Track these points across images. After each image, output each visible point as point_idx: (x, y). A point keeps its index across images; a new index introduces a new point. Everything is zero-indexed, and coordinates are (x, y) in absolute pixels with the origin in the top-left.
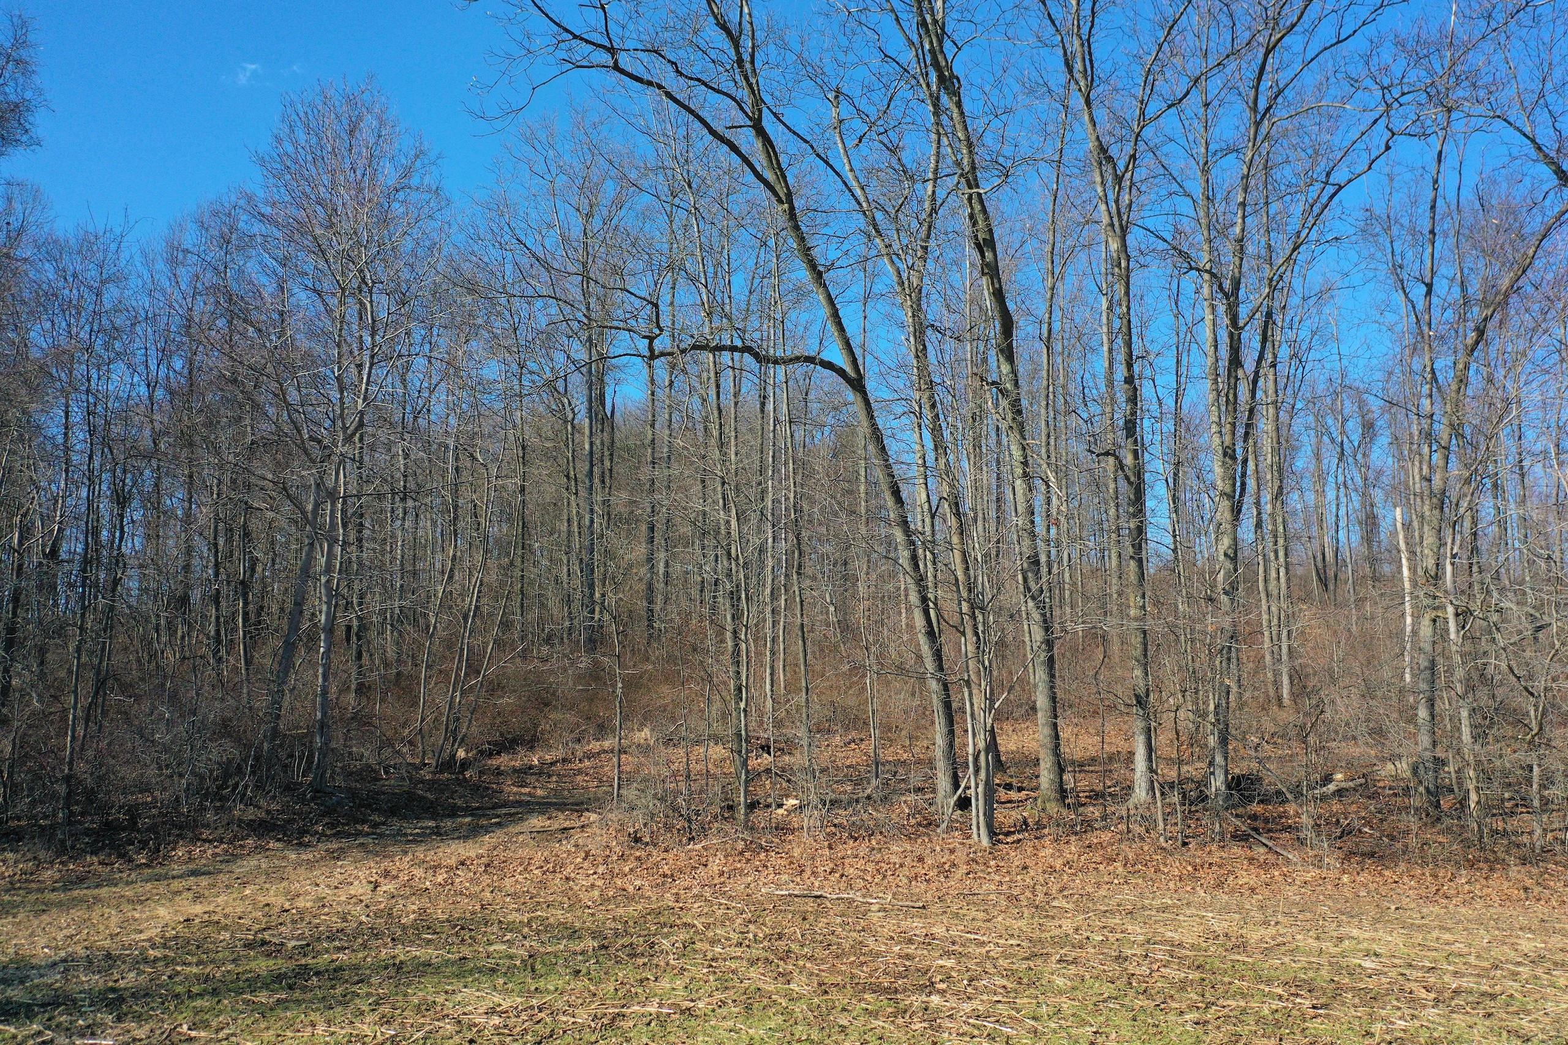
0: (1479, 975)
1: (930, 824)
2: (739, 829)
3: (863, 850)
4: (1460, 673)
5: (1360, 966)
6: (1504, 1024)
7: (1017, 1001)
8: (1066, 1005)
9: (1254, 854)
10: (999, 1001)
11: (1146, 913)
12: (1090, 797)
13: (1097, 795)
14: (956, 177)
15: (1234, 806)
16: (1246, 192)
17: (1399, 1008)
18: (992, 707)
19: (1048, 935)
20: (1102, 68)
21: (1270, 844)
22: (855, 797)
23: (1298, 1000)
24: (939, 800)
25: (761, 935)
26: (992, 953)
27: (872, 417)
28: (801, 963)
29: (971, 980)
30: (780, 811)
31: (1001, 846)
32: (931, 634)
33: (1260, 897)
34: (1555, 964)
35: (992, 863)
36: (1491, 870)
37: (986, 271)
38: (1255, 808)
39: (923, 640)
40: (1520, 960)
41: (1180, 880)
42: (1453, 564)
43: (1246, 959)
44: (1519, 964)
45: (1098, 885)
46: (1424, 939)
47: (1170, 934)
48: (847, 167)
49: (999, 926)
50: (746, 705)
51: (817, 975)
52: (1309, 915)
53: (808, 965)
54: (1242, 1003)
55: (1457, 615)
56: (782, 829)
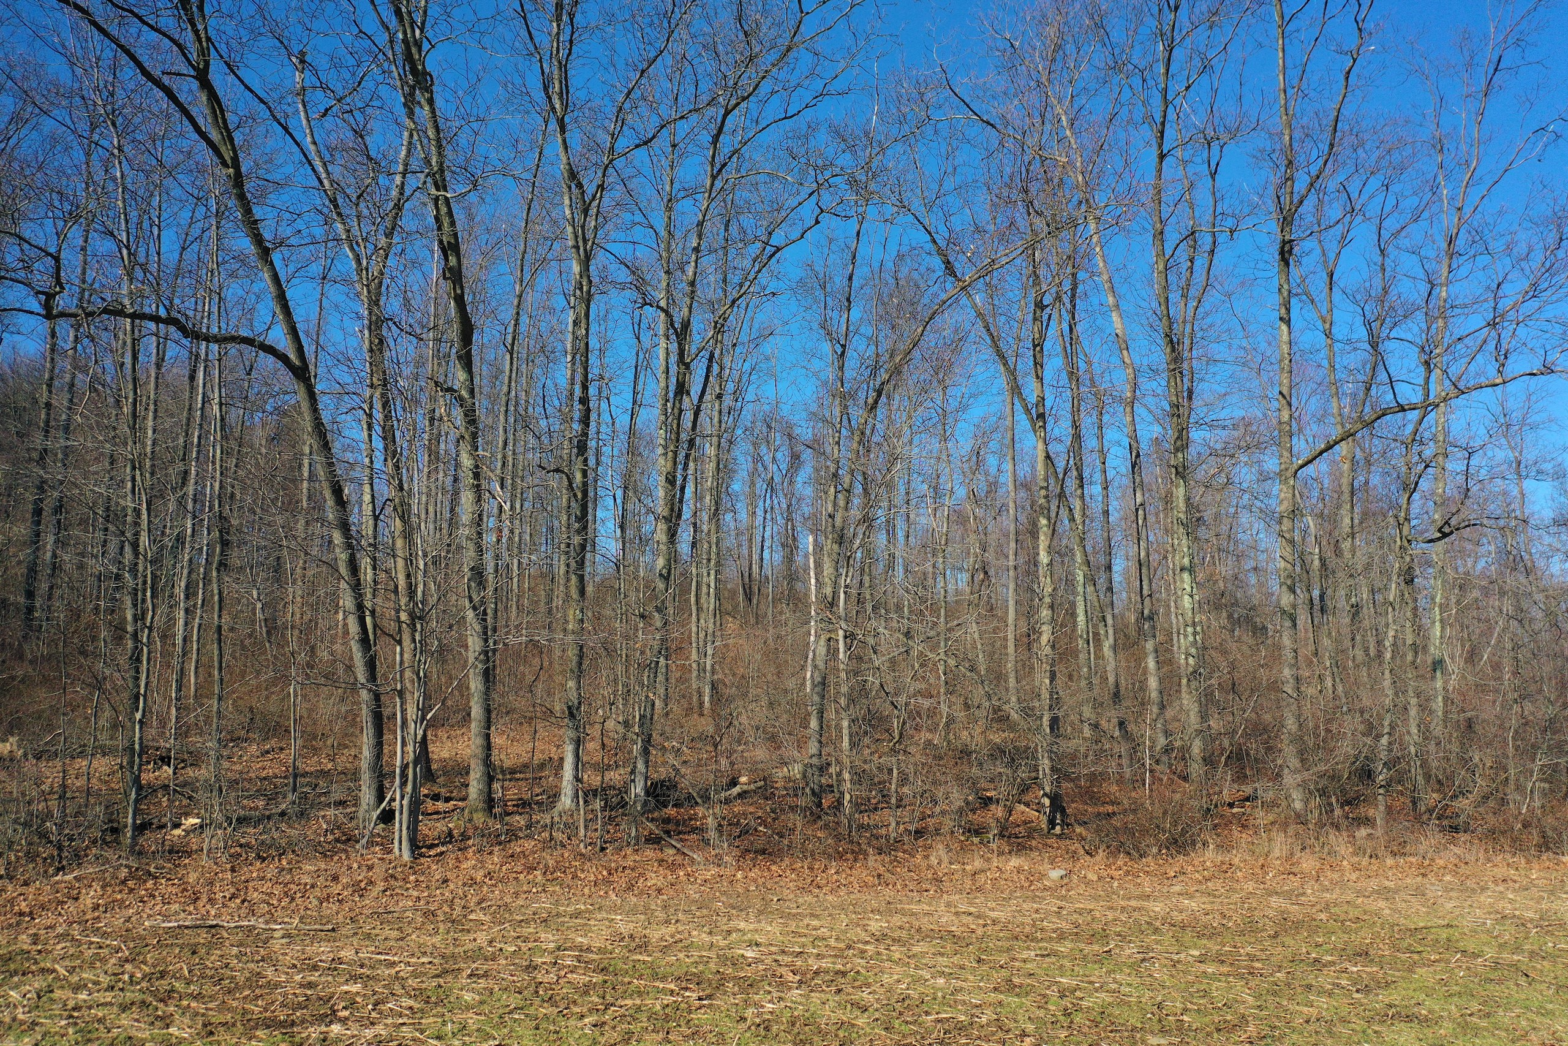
0: (836, 956)
1: (349, 840)
2: (123, 854)
3: (271, 870)
4: (844, 689)
5: (743, 955)
6: (849, 997)
7: (423, 1021)
8: (472, 1020)
9: (663, 856)
10: (404, 1024)
11: (560, 920)
12: (517, 806)
13: (524, 803)
14: (422, 176)
15: (649, 811)
16: (700, 239)
17: (770, 992)
18: (423, 718)
19: (461, 950)
20: (577, 95)
21: (679, 846)
22: (267, 813)
23: (687, 994)
24: (360, 814)
25: (139, 975)
26: (402, 974)
27: (315, 410)
28: (185, 1003)
29: (375, 1005)
30: (177, 832)
31: (422, 860)
32: (365, 641)
33: (665, 897)
34: (894, 940)
35: (412, 878)
36: (855, 860)
37: (448, 275)
38: (671, 811)
39: (355, 648)
40: (868, 939)
41: (595, 885)
42: (845, 593)
43: (647, 958)
44: (867, 943)
45: (517, 895)
46: (797, 926)
47: (580, 939)
48: (309, 139)
49: (412, 944)
50: (143, 715)
51: (203, 1015)
52: (705, 912)
53: (194, 1004)
54: (638, 1002)
55: (846, 637)
56: (178, 852)
